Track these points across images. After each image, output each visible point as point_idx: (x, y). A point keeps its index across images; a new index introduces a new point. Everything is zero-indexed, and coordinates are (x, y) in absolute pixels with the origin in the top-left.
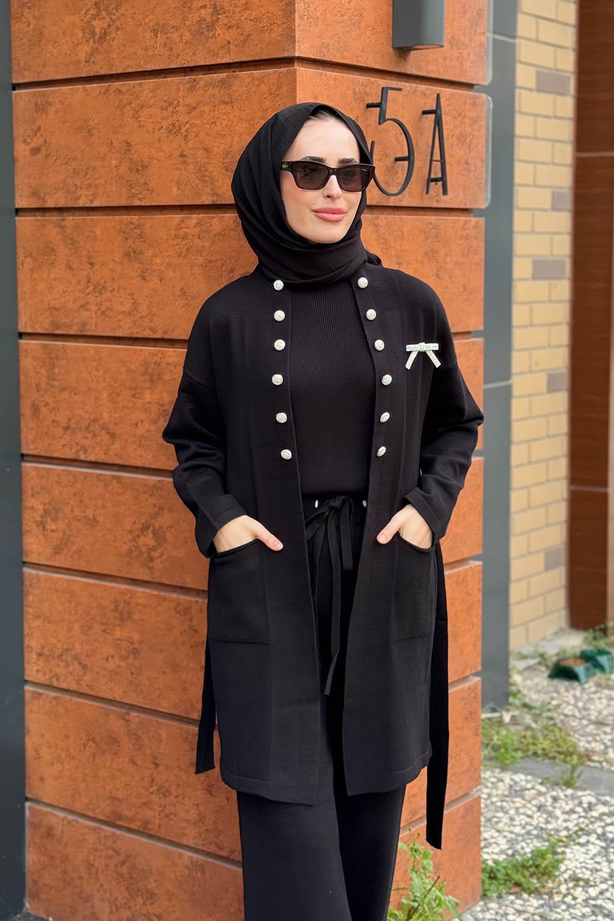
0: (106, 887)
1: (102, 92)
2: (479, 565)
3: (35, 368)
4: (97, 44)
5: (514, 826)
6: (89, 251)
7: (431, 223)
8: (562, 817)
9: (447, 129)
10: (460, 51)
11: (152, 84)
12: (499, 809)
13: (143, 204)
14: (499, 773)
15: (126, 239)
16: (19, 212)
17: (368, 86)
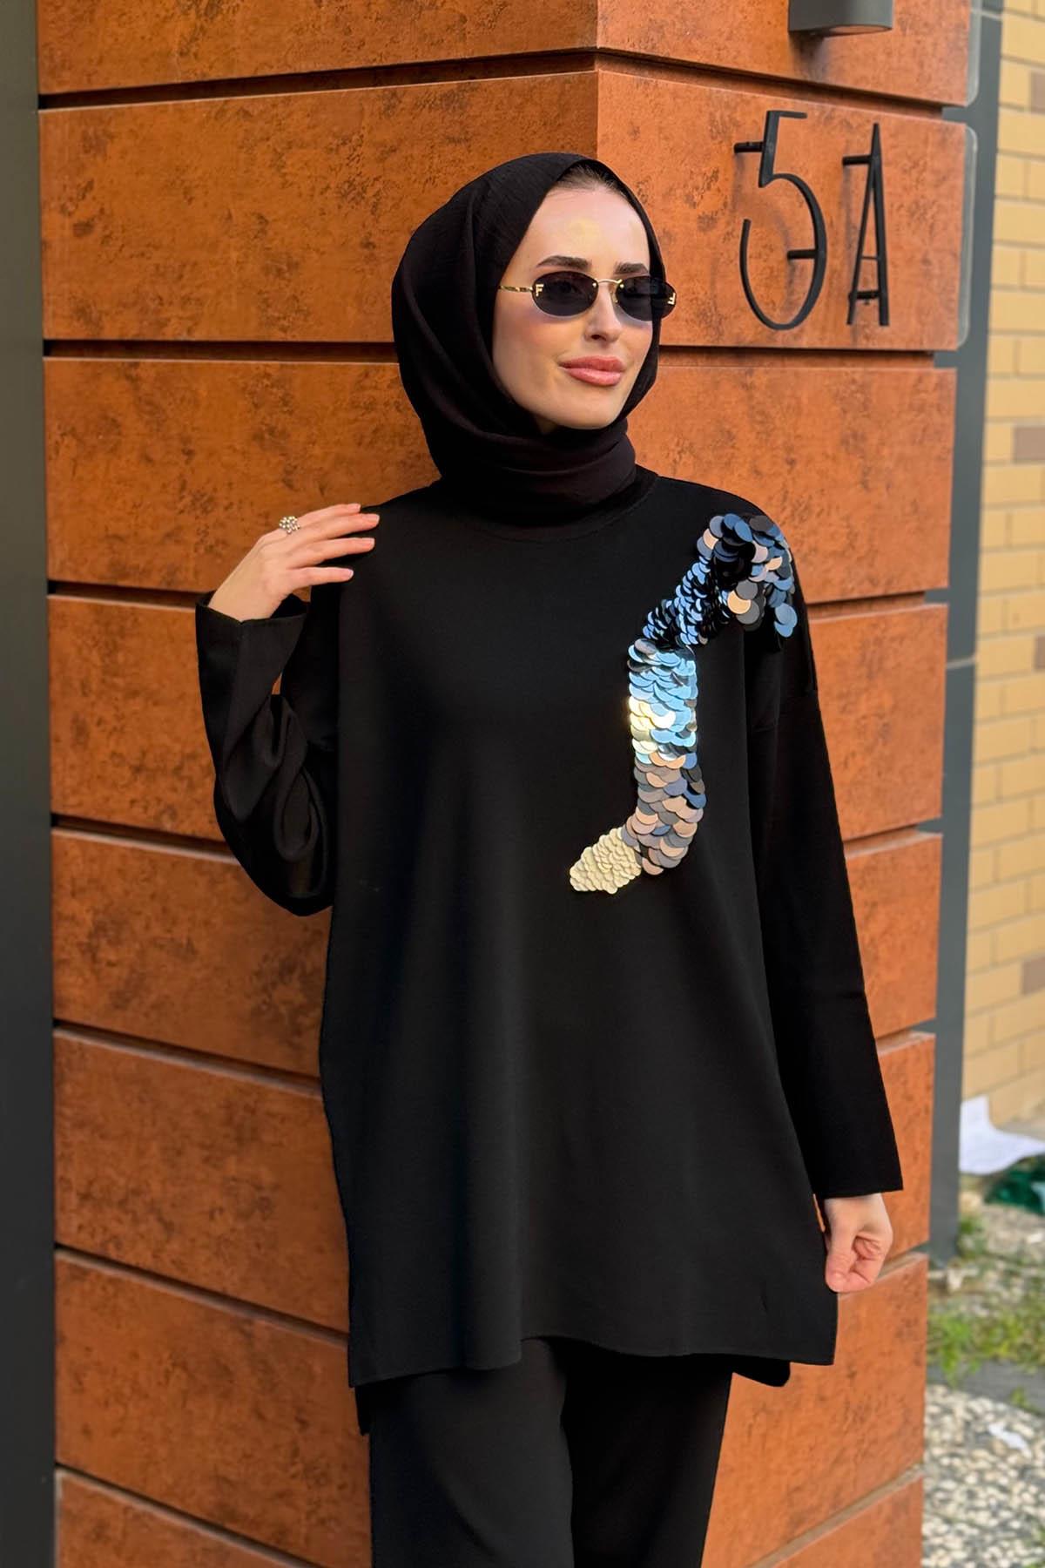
1: (213, 114)
2: (930, 1041)
3: (80, 650)
4: (203, 19)
6: (185, 426)
7: (854, 381)
9: (890, 194)
10: (919, 38)
11: (309, 101)
13: (289, 339)
15: (256, 406)
16: (51, 347)
17: (739, 109)
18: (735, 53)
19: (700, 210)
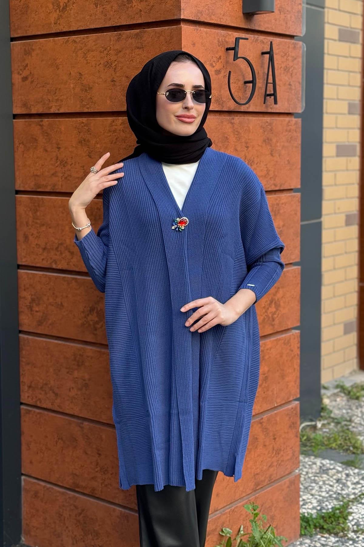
0: (70, 528)
1: (65, 42)
2: (298, 333)
3: (26, 212)
4: (61, 12)
5: (322, 492)
6: (58, 140)
7: (267, 122)
8: (351, 486)
9: (277, 63)
10: (286, 15)
11: (94, 37)
12: (312, 481)
13: (90, 111)
14: (313, 459)
15: (80, 133)
16: (15, 116)
17: (227, 37)
18: (225, 20)
19: (215, 68)
